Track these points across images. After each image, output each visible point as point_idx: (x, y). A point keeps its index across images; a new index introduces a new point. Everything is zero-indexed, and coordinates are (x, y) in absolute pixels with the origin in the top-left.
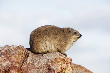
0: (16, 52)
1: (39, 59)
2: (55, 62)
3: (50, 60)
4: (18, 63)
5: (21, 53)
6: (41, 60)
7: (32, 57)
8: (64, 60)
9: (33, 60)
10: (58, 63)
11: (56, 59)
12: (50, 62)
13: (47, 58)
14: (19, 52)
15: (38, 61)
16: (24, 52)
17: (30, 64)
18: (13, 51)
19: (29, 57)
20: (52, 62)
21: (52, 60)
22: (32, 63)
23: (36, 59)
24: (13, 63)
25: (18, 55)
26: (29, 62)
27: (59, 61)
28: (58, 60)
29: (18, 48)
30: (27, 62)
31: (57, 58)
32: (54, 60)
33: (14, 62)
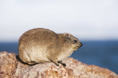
0: (6, 62)
1: (28, 71)
2: (45, 76)
3: (40, 73)
4: (8, 74)
5: (11, 63)
6: (30, 72)
7: (20, 69)
8: (56, 72)
9: (22, 72)
10: (48, 76)
11: (46, 72)
12: (40, 75)
13: (37, 70)
14: (9, 61)
15: (28, 73)
16: (14, 61)
17: (19, 76)
18: (2, 59)
19: (17, 69)
20: (42, 75)
21: (43, 73)
22: (21, 75)
23: (25, 71)
24: (2, 75)
25: (8, 64)
26: (18, 74)
27: (50, 75)
28: (49, 73)
29: (8, 56)
30: (16, 75)
31: (48, 71)
32: (44, 73)
33: (3, 73)
